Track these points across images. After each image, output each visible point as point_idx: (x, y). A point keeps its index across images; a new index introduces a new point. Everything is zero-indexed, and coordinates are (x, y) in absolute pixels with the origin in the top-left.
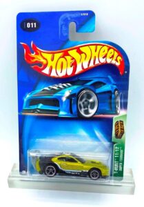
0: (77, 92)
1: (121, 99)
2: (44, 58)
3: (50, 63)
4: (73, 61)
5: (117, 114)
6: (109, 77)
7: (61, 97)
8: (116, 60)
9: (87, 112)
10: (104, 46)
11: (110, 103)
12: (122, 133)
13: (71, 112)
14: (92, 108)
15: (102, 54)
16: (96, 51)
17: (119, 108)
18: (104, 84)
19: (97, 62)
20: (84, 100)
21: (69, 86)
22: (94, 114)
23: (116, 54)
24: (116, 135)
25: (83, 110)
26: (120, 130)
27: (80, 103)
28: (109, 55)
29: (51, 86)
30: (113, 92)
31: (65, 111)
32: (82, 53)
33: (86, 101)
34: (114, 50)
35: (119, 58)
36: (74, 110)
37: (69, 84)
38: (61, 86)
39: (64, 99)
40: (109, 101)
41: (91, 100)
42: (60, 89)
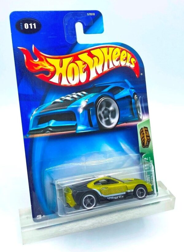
0: (94, 100)
1: (141, 103)
2: (51, 65)
3: (59, 70)
4: (85, 66)
5: (140, 120)
6: (126, 81)
7: (76, 109)
8: (130, 62)
9: (108, 123)
10: (115, 47)
11: (132, 109)
12: (149, 140)
13: (91, 125)
14: (114, 117)
15: (115, 57)
16: (108, 54)
17: (141, 113)
18: (122, 89)
19: (111, 66)
20: (103, 109)
21: (85, 95)
22: (117, 124)
23: (129, 56)
24: (143, 144)
25: (104, 120)
26: (145, 137)
27: (100, 113)
28: (123, 57)
29: (63, 97)
30: (132, 96)
31: (83, 124)
32: (95, 56)
33: (106, 109)
34: (127, 52)
35: (133, 60)
36: (94, 122)
37: (84, 93)
38: (75, 96)
39: (81, 111)
40: (129, 107)
41: (111, 108)
42: (75, 99)
